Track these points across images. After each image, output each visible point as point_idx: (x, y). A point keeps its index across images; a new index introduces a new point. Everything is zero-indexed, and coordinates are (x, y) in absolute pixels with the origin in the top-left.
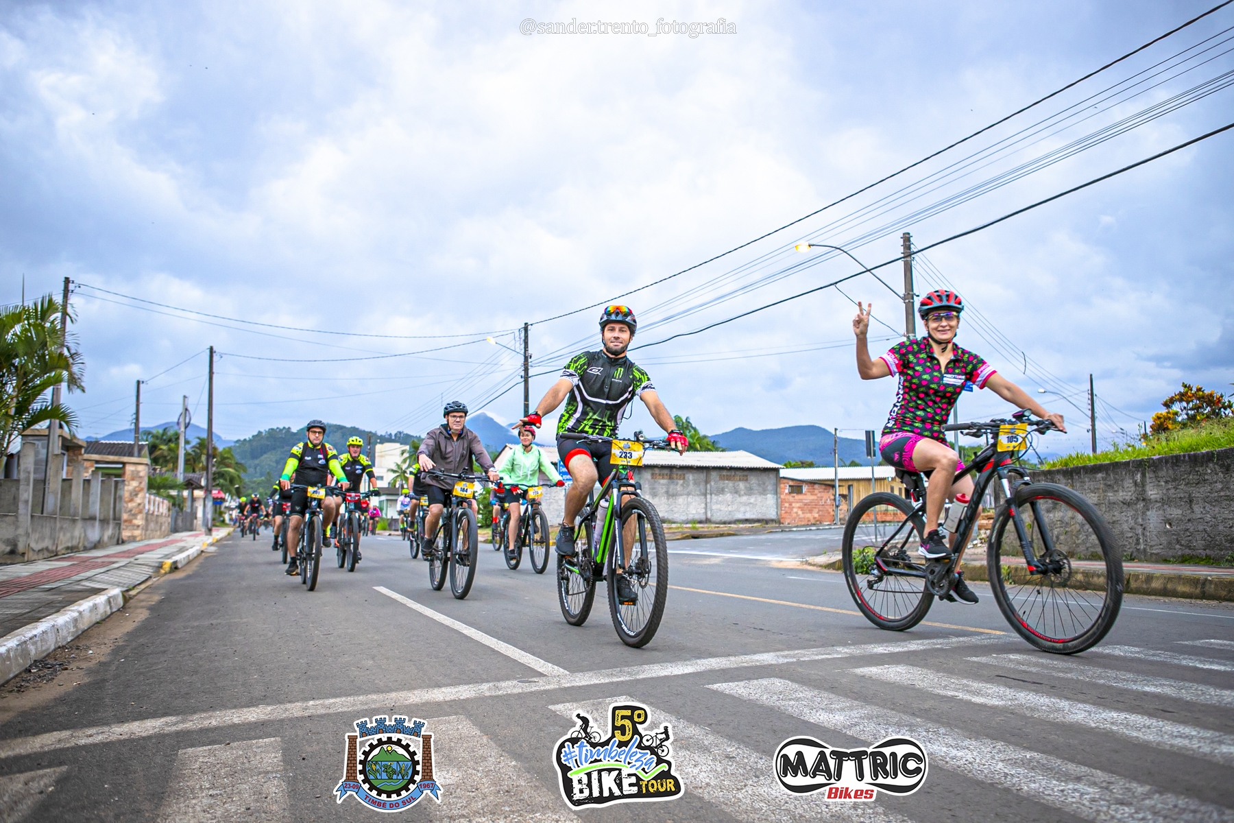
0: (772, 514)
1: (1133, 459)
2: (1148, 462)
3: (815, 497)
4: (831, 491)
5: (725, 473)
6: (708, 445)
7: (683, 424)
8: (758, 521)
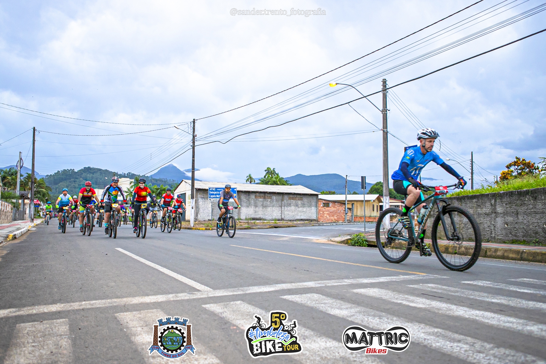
0: (314, 217)
1: (490, 193)
2: (498, 194)
3: (335, 209)
4: (344, 206)
5: (291, 196)
6: (283, 182)
7: (271, 171)
8: (307, 220)
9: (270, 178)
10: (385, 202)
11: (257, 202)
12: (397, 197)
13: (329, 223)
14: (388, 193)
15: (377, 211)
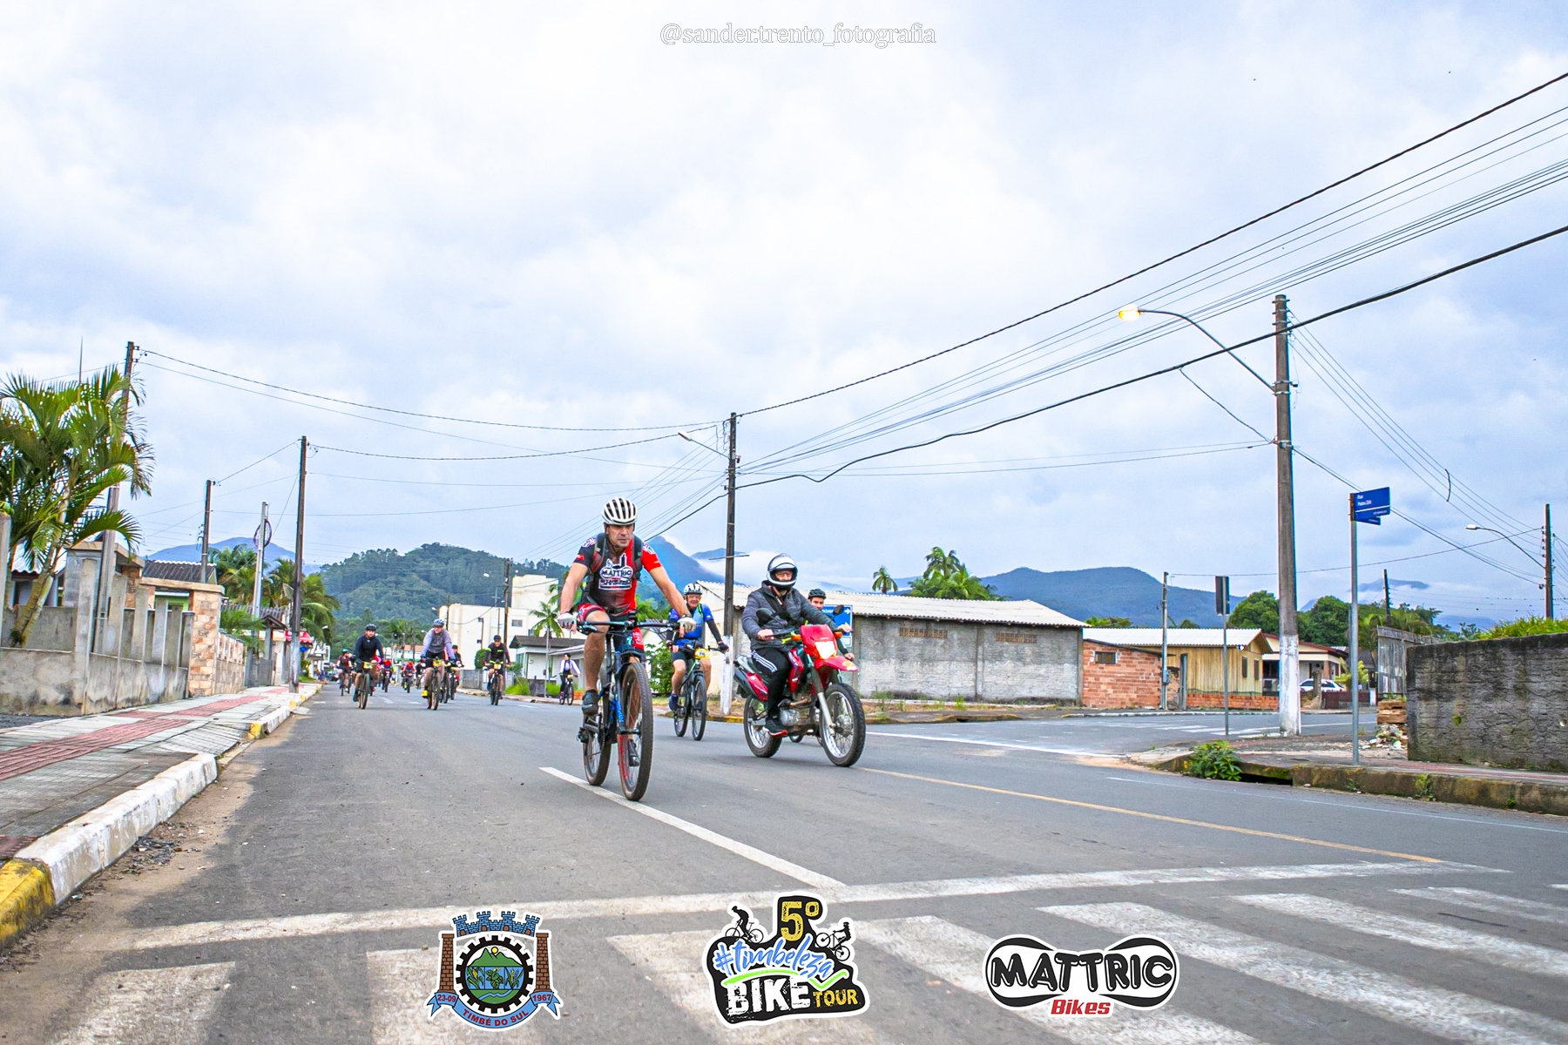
0: (1070, 692)
3: (1130, 670)
4: (1157, 662)
5: (1004, 631)
6: (979, 590)
7: (945, 560)
8: (1051, 700)
9: (939, 578)
10: (1284, 652)
11: (906, 646)
12: (1316, 637)
13: (1116, 710)
14: (1293, 626)
15: (1256, 678)
